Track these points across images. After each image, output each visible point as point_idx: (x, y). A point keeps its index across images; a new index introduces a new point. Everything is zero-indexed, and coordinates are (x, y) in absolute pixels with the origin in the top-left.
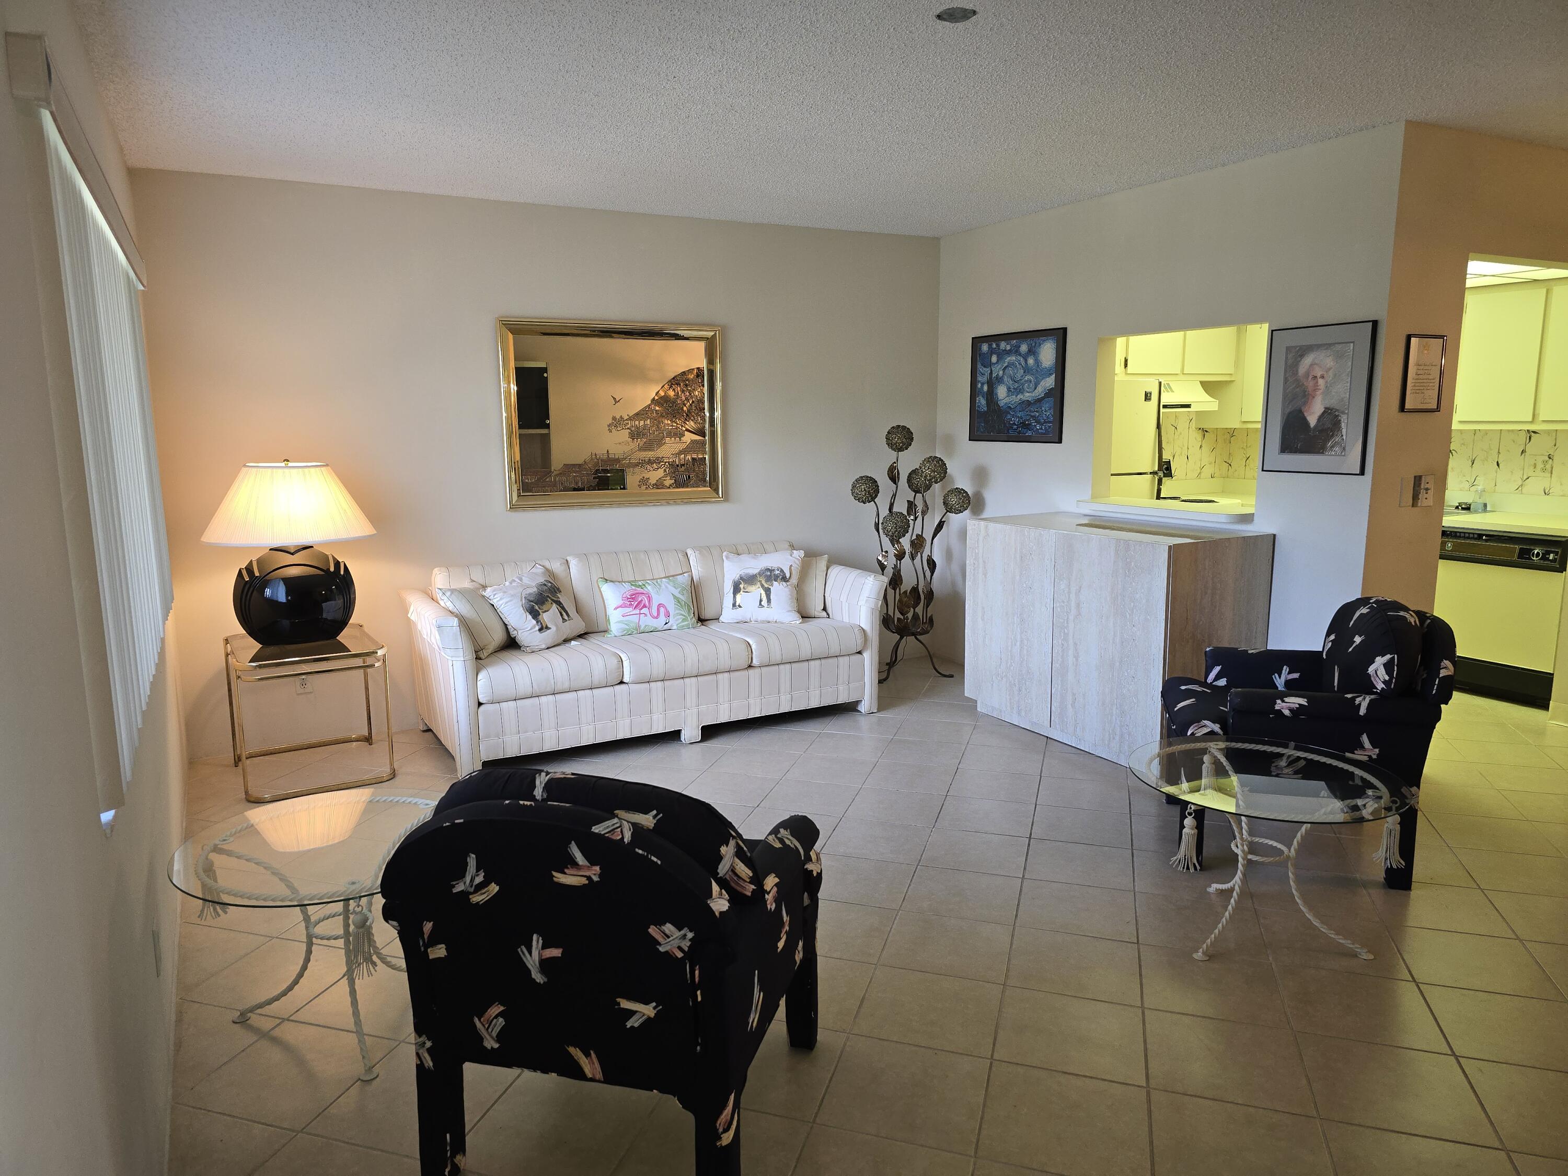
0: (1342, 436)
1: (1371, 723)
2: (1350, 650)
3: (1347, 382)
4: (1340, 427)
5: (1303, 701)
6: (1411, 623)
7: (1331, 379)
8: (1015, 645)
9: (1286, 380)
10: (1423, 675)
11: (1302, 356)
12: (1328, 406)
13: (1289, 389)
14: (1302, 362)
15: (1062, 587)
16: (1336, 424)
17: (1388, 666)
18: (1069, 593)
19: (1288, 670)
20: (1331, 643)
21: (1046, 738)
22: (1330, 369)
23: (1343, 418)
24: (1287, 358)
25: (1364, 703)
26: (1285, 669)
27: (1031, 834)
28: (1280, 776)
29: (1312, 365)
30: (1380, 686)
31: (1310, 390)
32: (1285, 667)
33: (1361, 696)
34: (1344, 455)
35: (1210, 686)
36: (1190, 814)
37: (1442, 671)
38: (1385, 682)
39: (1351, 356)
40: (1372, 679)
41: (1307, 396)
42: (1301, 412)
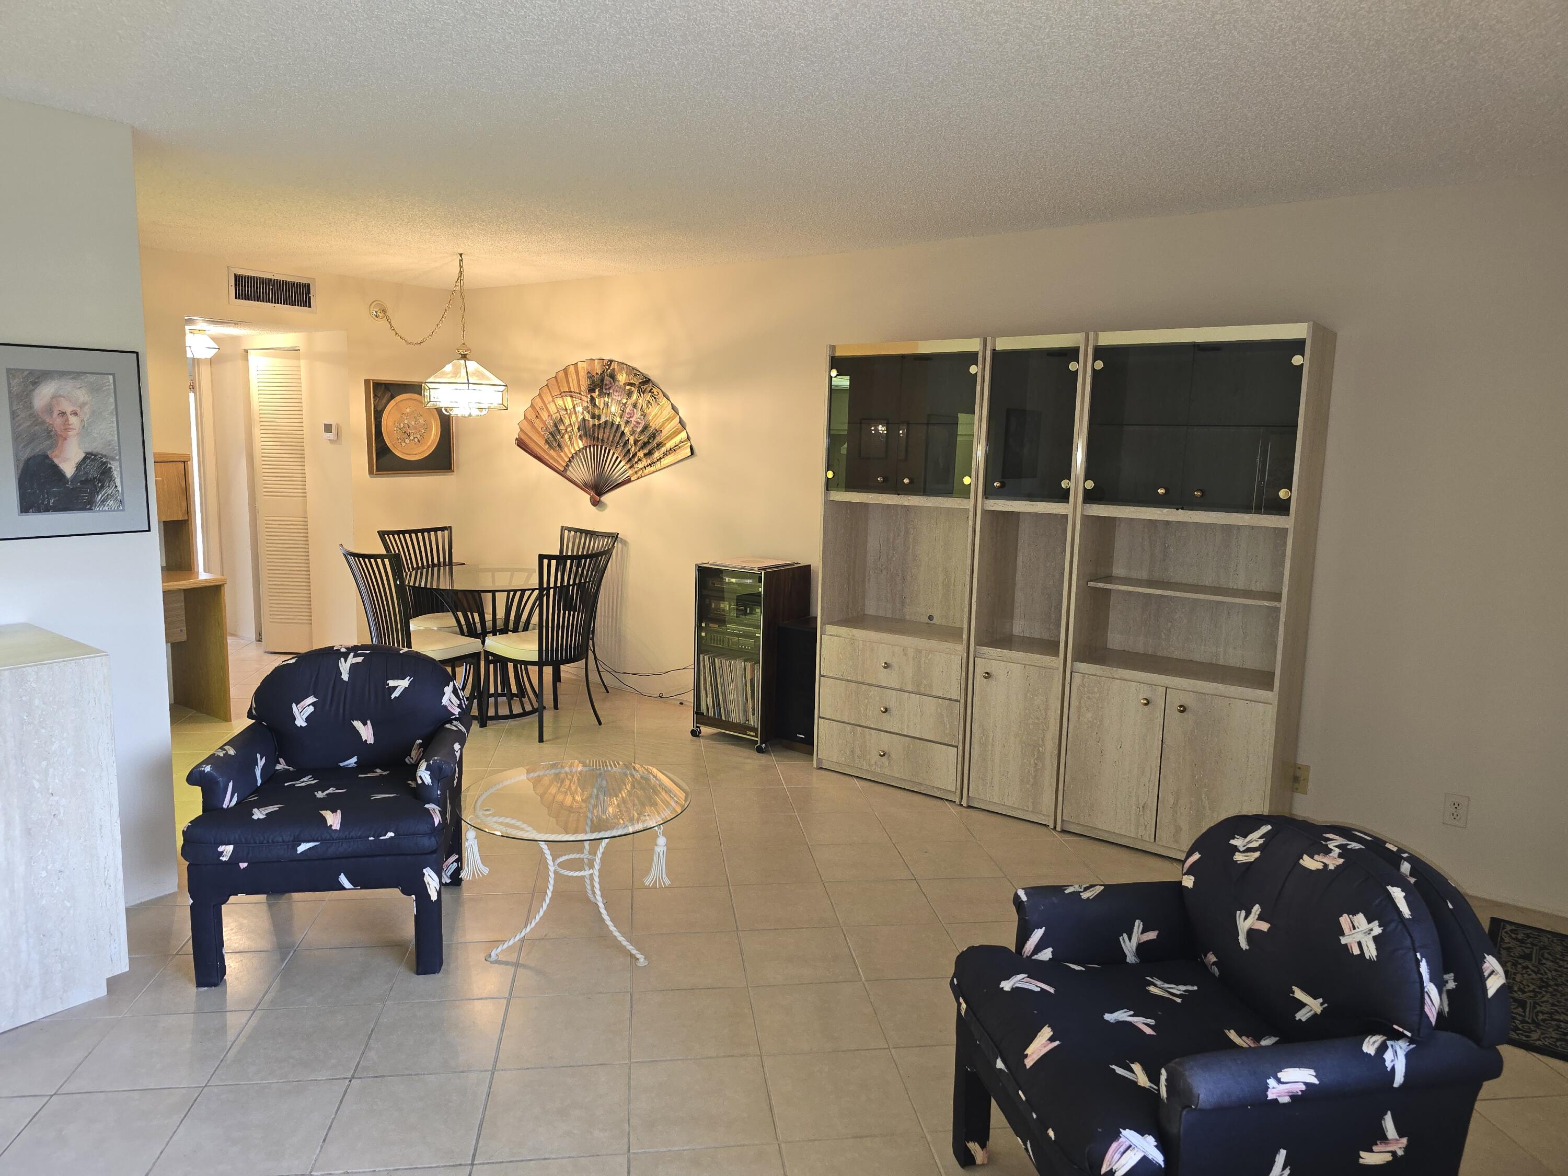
0: (116, 487)
2: (394, 696)
3: (113, 422)
4: (112, 476)
7: (88, 416)
9: (14, 415)
11: (35, 384)
12: (90, 450)
13: (22, 427)
14: (37, 391)
16: (105, 473)
20: (311, 707)
23: (115, 466)
26: (259, 757)
29: (55, 397)
31: (57, 429)
32: (258, 755)
34: (123, 510)
39: (112, 391)
40: (449, 708)
41: (54, 437)
42: (47, 457)
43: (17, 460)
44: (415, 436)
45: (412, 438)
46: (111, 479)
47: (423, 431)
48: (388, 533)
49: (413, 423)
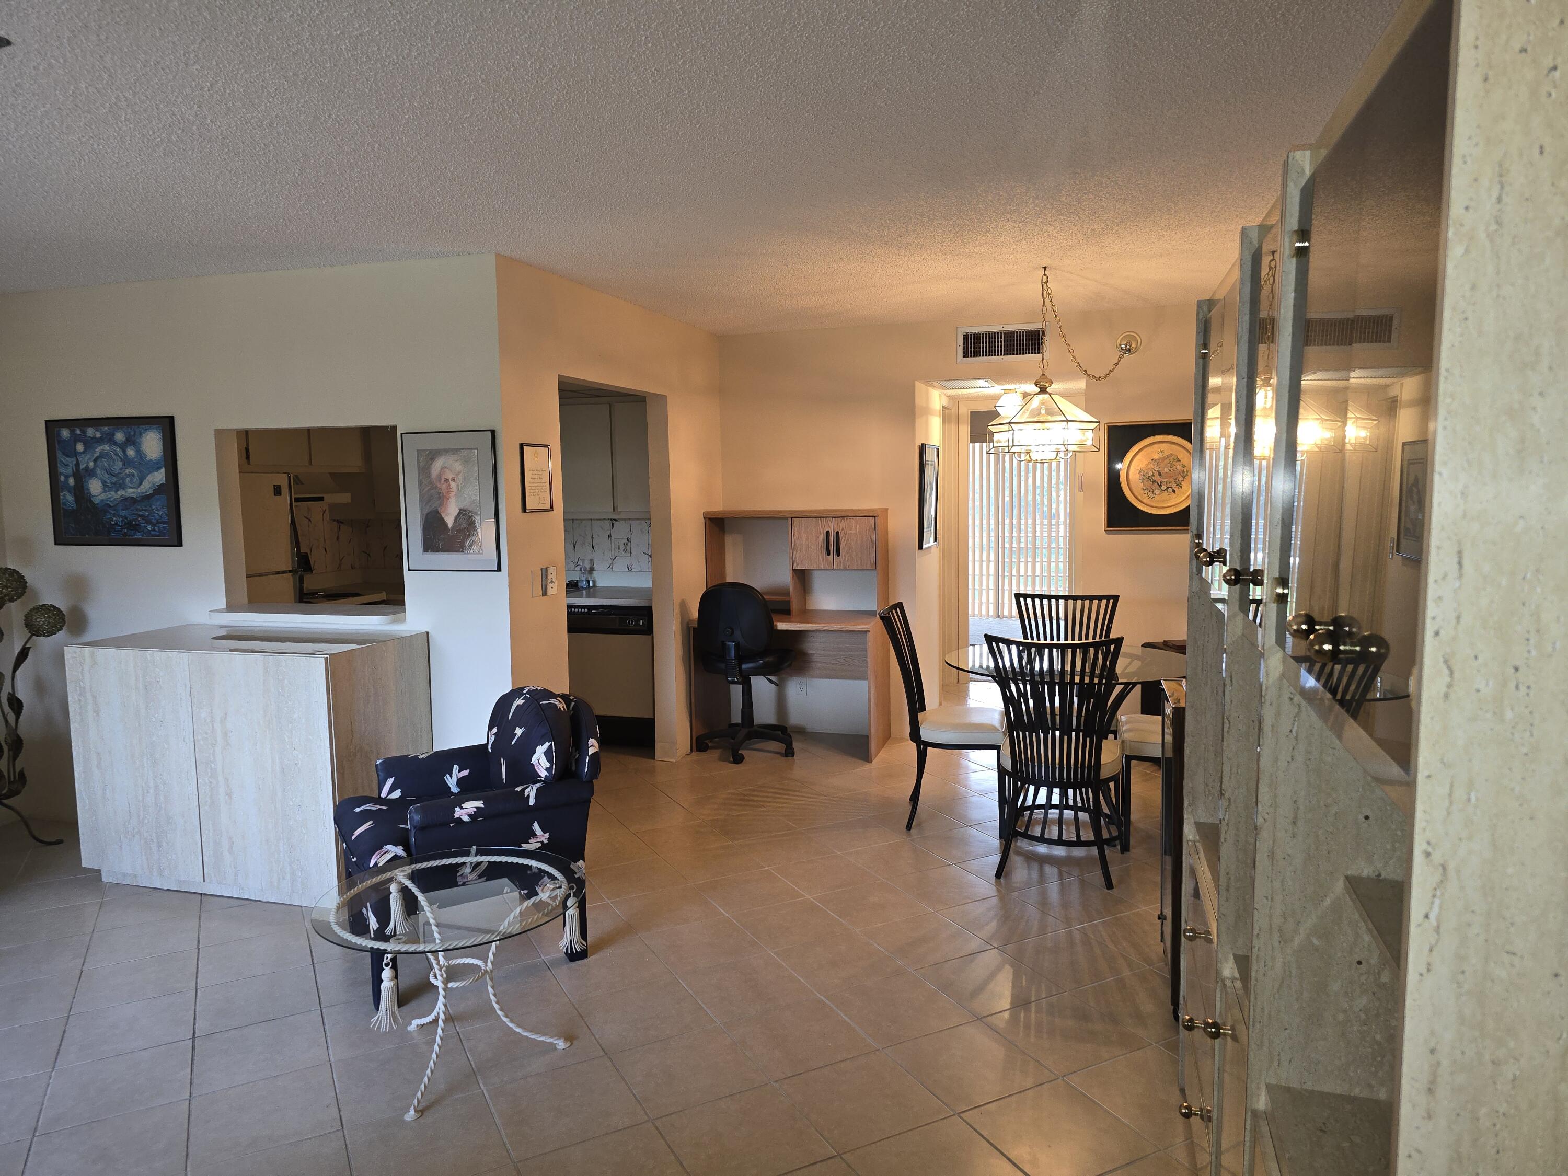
0: (478, 535)
1: (539, 811)
2: (513, 742)
3: (476, 486)
4: (475, 527)
5: (480, 804)
6: (560, 709)
7: (461, 482)
8: (148, 792)
9: (420, 482)
10: (576, 755)
11: (432, 459)
12: (462, 507)
13: (424, 491)
14: (434, 463)
15: (203, 715)
16: (471, 524)
17: (548, 753)
18: (212, 722)
19: (458, 769)
20: (494, 736)
21: (199, 896)
22: (460, 473)
23: (477, 519)
24: (418, 460)
25: (531, 793)
26: (456, 768)
27: (194, 1033)
28: (467, 883)
29: (442, 469)
30: (543, 773)
31: (444, 492)
32: (455, 766)
33: (529, 786)
34: (482, 554)
35: (386, 801)
36: (387, 965)
37: (590, 750)
38: (547, 769)
39: (476, 462)
40: (536, 768)
41: (442, 498)
42: (438, 512)
43: (422, 514)
44: (1168, 485)
45: (1164, 487)
46: (474, 528)
47: (1181, 479)
48: (1025, 596)
49: (1166, 470)
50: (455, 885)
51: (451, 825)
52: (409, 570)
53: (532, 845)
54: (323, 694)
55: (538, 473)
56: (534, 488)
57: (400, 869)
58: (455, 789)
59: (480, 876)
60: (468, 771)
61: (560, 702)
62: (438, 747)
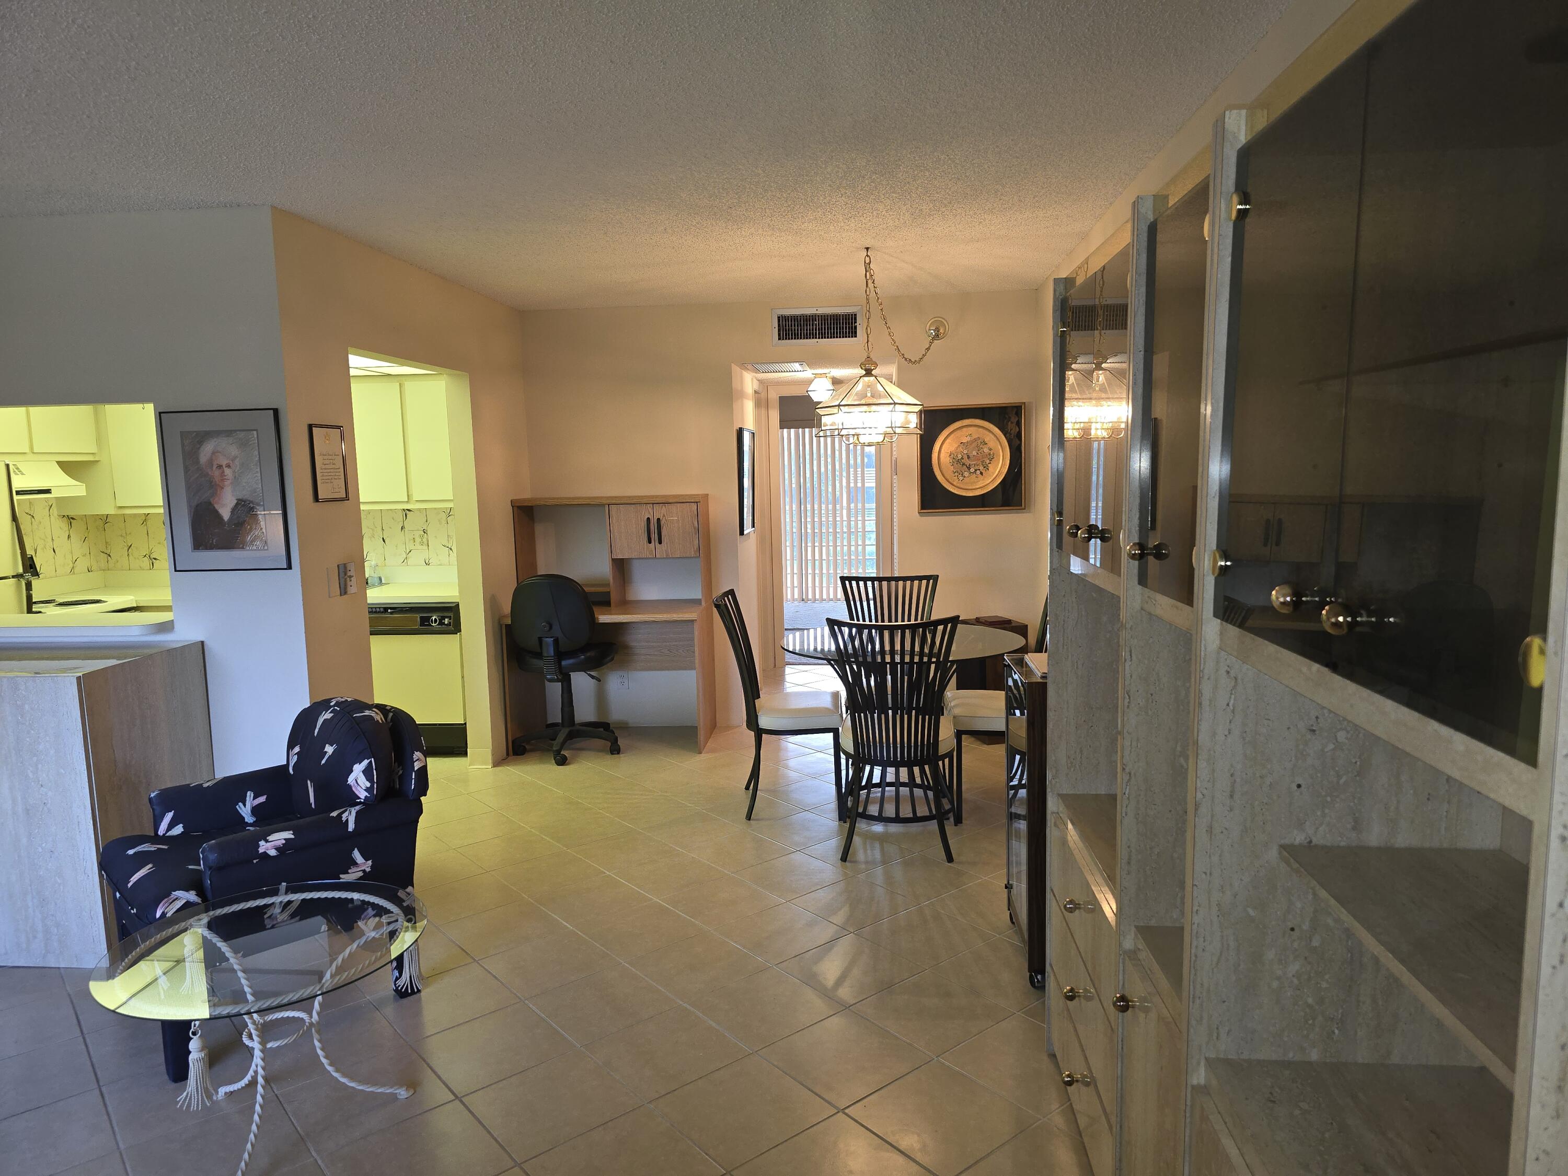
0: (261, 529)
1: (359, 837)
2: (323, 762)
3: (257, 472)
4: (258, 520)
5: (288, 835)
6: (378, 721)
7: (238, 468)
9: (186, 470)
10: (399, 771)
11: (201, 443)
12: (240, 497)
13: (192, 480)
14: (202, 449)
16: (253, 517)
17: (367, 772)
19: (252, 795)
20: (296, 756)
22: (236, 457)
24: (183, 445)
25: (350, 817)
26: (250, 795)
28: (276, 926)
29: (213, 453)
30: (363, 795)
31: (217, 480)
32: (249, 793)
33: (346, 810)
34: (267, 550)
35: (165, 839)
36: (195, 1035)
37: (415, 764)
38: (367, 790)
39: (257, 445)
40: (354, 789)
41: (215, 487)
42: (210, 504)
43: (190, 506)
44: (977, 467)
45: (972, 470)
47: (988, 461)
48: (850, 579)
49: (974, 453)
50: (263, 928)
51: (255, 861)
52: (176, 571)
53: (351, 876)
54: (76, 719)
55: (330, 457)
56: (326, 474)
57: (196, 918)
58: (249, 819)
59: (293, 916)
60: (265, 797)
61: (377, 713)
62: (221, 773)
